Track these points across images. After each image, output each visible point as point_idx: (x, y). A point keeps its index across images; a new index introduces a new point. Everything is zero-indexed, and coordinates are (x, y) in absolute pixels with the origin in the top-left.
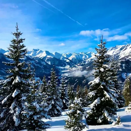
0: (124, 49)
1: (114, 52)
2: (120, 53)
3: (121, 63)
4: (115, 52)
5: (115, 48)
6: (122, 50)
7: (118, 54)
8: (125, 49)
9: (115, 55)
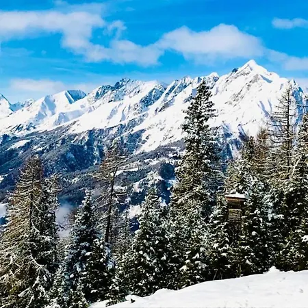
0: (158, 104)
1: (114, 112)
2: (141, 120)
3: (161, 174)
4: (120, 110)
5: (113, 88)
6: (152, 108)
7: (133, 124)
8: (166, 106)
9: (122, 128)
